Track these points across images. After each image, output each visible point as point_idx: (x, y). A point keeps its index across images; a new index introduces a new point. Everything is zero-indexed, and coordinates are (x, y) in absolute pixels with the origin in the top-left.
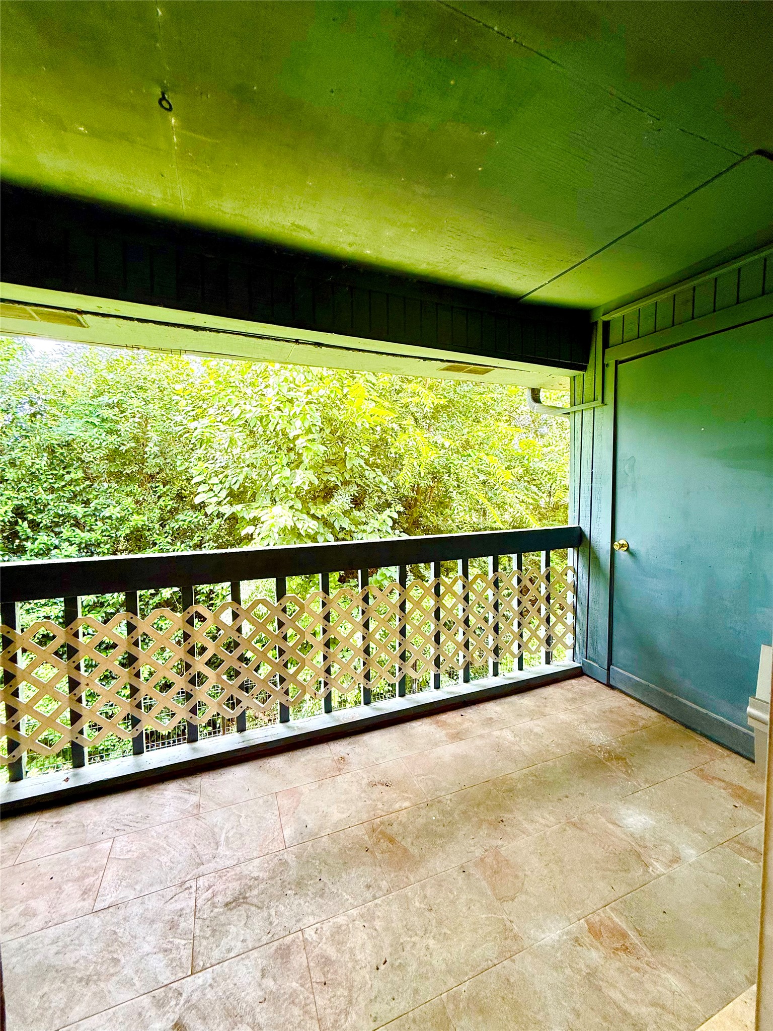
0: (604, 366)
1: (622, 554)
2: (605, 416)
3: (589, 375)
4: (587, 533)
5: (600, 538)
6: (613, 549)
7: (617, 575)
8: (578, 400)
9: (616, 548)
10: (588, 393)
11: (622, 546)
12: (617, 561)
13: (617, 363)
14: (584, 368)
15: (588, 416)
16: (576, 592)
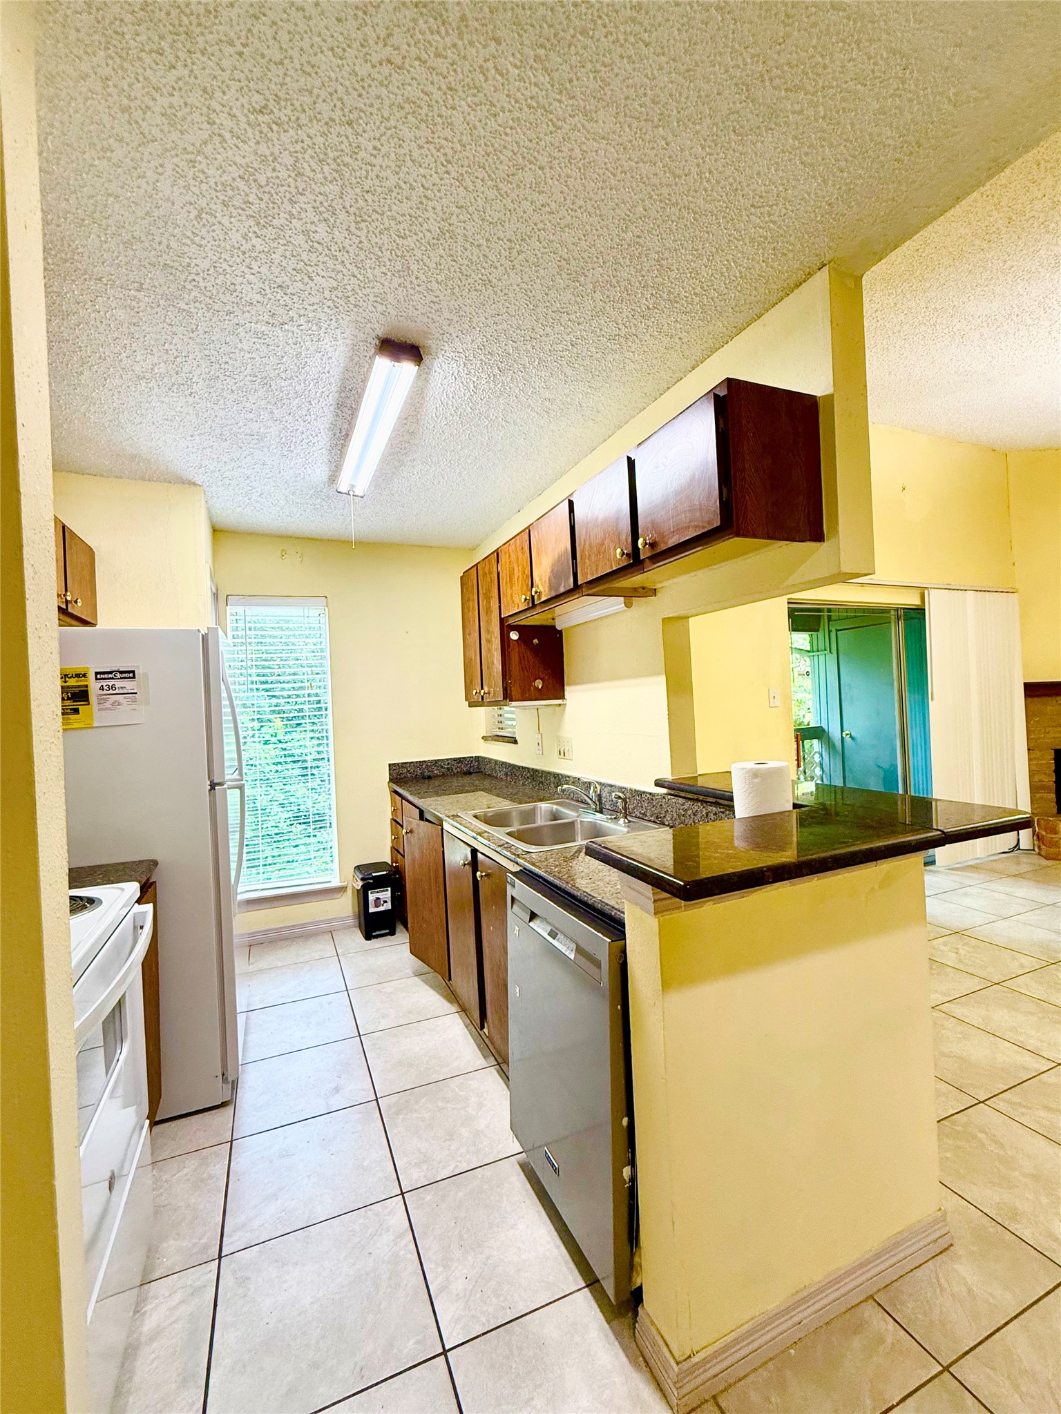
0: (830, 632)
1: (848, 739)
2: (832, 659)
3: (820, 634)
4: (826, 729)
5: (835, 732)
6: (842, 737)
7: (846, 752)
8: (815, 649)
9: (844, 736)
10: (821, 647)
11: (847, 734)
12: (845, 744)
13: (837, 630)
14: (818, 631)
15: (822, 658)
16: (822, 768)
